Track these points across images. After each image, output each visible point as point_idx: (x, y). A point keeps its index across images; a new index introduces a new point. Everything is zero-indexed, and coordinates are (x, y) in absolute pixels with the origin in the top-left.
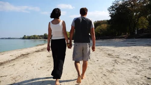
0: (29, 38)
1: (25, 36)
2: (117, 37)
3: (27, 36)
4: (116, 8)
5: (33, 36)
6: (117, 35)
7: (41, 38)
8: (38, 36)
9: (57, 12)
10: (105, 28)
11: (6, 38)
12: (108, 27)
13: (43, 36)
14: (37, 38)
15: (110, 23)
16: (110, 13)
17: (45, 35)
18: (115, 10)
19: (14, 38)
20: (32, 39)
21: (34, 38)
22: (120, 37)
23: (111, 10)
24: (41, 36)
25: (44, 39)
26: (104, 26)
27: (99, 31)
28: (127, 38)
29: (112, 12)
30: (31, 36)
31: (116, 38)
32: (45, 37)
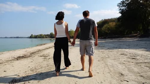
0: (36, 37)
1: (32, 35)
2: (127, 36)
3: (34, 35)
4: (127, 4)
5: (40, 35)
6: (125, 33)
7: (48, 37)
8: (45, 35)
9: (61, 15)
10: (113, 26)
11: (15, 38)
12: (116, 25)
13: (49, 35)
14: (43, 37)
15: (121, 20)
16: (120, 9)
17: (51, 34)
18: (126, 6)
19: (22, 38)
20: (38, 38)
21: (41, 37)
22: (131, 36)
23: (121, 5)
24: (48, 35)
25: (50, 38)
26: (112, 24)
27: (107, 30)
28: (140, 37)
29: (122, 8)
30: (37, 35)
31: (125, 37)
32: (51, 36)
